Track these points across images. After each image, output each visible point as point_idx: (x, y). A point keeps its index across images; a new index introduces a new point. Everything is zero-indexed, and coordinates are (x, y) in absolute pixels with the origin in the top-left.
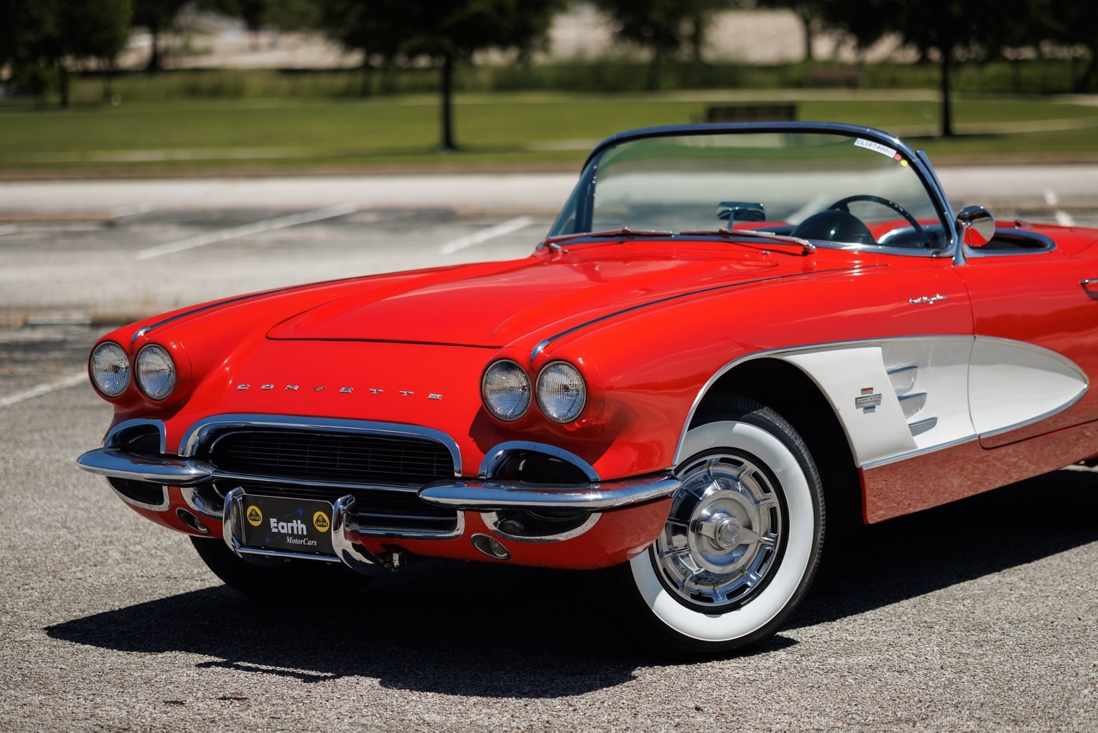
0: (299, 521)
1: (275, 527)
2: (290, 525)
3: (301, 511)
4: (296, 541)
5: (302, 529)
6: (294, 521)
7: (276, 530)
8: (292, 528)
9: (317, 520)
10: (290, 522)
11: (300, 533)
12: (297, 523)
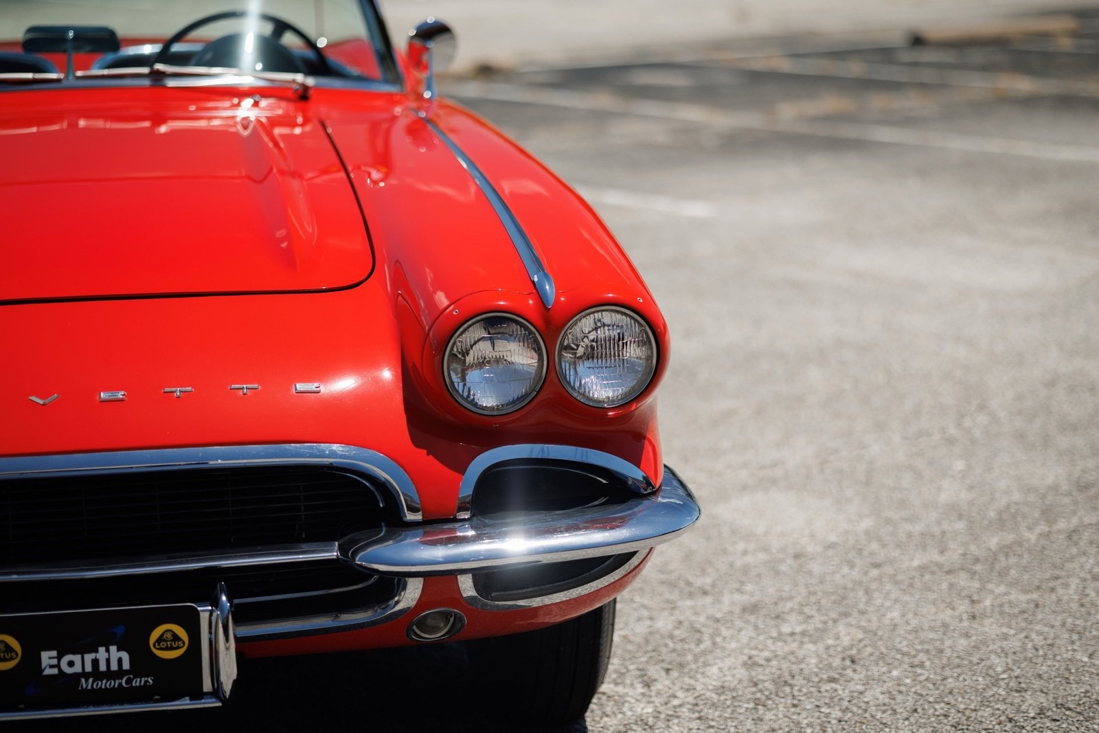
0: (113, 649)
1: (51, 666)
2: (89, 658)
3: (120, 630)
4: (104, 684)
5: (120, 660)
6: (102, 650)
7: (55, 671)
8: (95, 663)
9: (160, 640)
10: (90, 652)
11: (114, 667)
12: (108, 651)
